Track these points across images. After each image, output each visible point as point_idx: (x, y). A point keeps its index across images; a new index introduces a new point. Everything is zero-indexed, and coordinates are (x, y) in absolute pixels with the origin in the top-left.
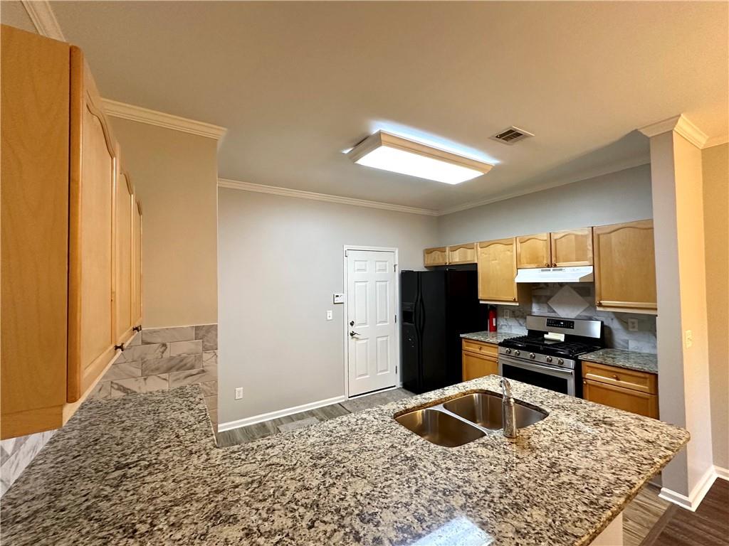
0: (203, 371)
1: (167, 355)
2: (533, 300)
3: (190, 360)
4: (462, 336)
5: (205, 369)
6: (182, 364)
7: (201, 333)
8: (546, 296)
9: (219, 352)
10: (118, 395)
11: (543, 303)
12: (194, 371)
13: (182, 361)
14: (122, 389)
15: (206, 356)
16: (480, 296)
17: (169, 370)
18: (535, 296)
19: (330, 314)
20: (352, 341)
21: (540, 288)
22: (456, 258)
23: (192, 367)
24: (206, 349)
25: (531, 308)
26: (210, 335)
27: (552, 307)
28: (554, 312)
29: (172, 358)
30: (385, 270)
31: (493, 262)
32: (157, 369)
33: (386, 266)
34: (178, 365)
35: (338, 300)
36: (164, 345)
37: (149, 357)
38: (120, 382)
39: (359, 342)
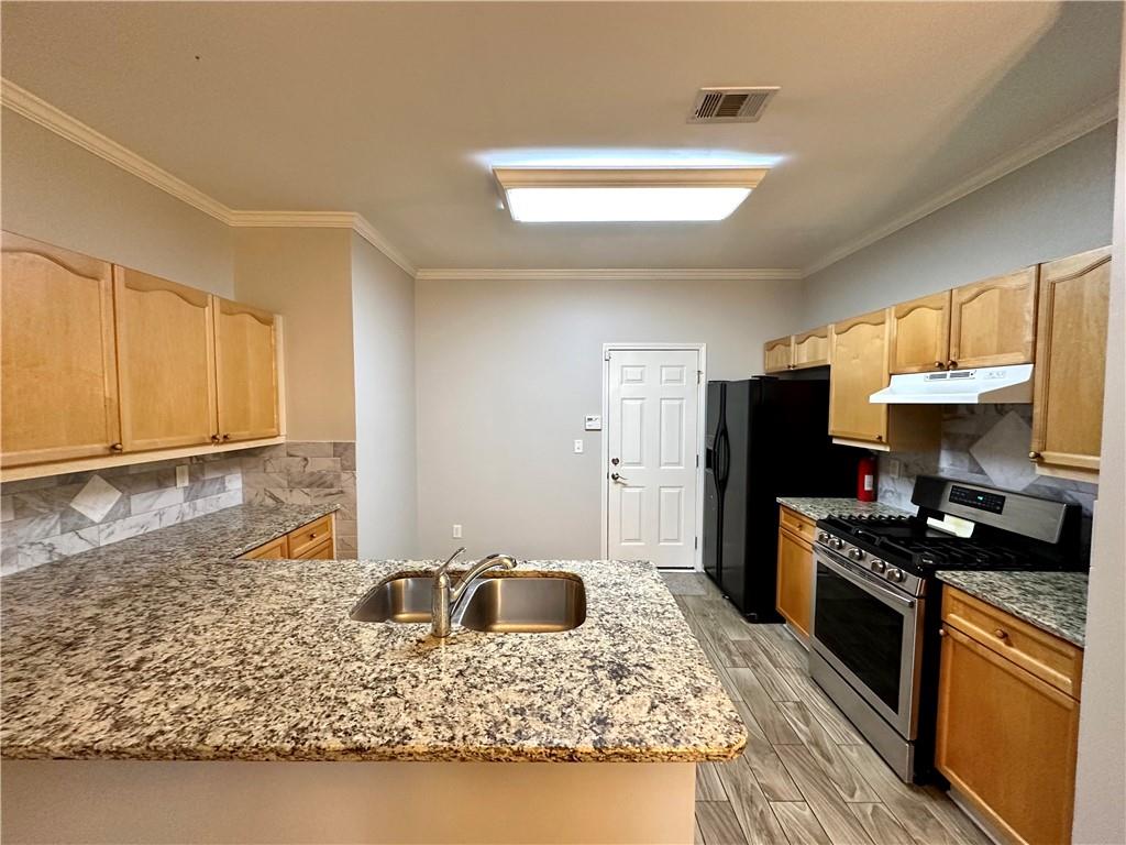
0: (342, 492)
1: (308, 469)
2: (944, 446)
3: (329, 478)
4: (779, 500)
5: (344, 489)
6: (322, 481)
7: (340, 449)
8: (967, 436)
9: (358, 473)
10: (270, 502)
11: (961, 450)
12: (333, 490)
13: (321, 478)
14: (273, 497)
15: (344, 476)
16: (832, 429)
17: (310, 485)
18: (947, 435)
19: (579, 445)
20: (615, 488)
21: (960, 418)
22: (803, 356)
23: (332, 486)
24: (344, 469)
25: (937, 460)
26: (347, 453)
27: (979, 461)
28: (981, 472)
29: (312, 474)
30: (680, 380)
31: (854, 361)
32: (300, 483)
33: (681, 373)
34: (318, 482)
35: (589, 425)
36: (306, 459)
37: (293, 470)
38: (272, 490)
39: (627, 490)
